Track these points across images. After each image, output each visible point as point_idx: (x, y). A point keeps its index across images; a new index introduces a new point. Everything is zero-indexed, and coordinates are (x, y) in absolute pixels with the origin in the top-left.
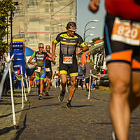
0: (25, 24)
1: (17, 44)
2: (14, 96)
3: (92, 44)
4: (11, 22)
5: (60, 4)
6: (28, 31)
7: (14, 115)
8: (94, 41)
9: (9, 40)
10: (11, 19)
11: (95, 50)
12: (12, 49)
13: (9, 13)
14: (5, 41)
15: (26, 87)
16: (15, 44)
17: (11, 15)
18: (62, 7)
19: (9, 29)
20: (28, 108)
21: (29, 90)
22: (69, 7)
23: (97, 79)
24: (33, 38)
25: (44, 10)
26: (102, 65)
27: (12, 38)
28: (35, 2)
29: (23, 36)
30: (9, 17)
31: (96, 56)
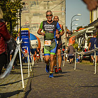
0: (30, 18)
1: (24, 32)
2: (23, 68)
3: (77, 31)
4: (20, 16)
5: (54, 4)
6: (32, 22)
7: (23, 81)
8: (78, 28)
9: (19, 29)
10: (20, 14)
11: (79, 35)
12: (21, 35)
13: (19, 10)
14: (16, 29)
15: (31, 62)
16: (23, 32)
17: (20, 12)
18: (55, 5)
19: (19, 22)
20: (32, 77)
21: (33, 63)
22: (60, 5)
23: (80, 55)
24: (35, 27)
25: (42, 8)
26: (84, 45)
27: (21, 28)
28: (36, 2)
29: (29, 26)
30: (18, 13)
31: (80, 39)
